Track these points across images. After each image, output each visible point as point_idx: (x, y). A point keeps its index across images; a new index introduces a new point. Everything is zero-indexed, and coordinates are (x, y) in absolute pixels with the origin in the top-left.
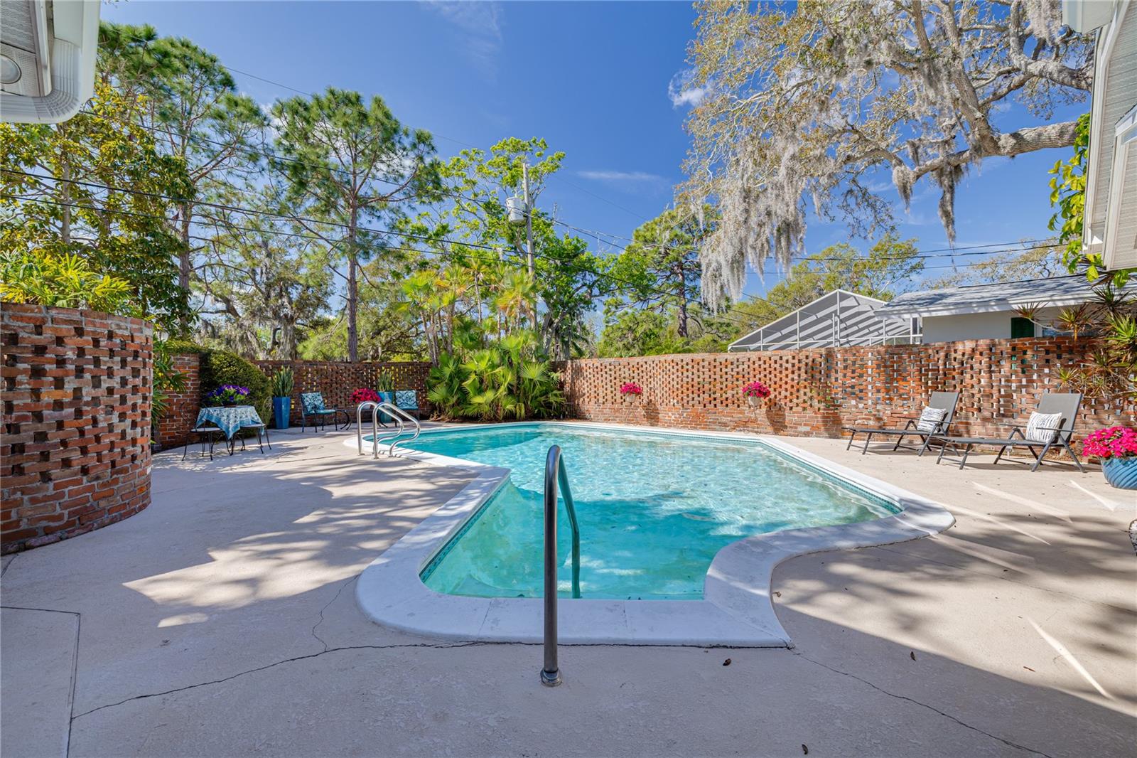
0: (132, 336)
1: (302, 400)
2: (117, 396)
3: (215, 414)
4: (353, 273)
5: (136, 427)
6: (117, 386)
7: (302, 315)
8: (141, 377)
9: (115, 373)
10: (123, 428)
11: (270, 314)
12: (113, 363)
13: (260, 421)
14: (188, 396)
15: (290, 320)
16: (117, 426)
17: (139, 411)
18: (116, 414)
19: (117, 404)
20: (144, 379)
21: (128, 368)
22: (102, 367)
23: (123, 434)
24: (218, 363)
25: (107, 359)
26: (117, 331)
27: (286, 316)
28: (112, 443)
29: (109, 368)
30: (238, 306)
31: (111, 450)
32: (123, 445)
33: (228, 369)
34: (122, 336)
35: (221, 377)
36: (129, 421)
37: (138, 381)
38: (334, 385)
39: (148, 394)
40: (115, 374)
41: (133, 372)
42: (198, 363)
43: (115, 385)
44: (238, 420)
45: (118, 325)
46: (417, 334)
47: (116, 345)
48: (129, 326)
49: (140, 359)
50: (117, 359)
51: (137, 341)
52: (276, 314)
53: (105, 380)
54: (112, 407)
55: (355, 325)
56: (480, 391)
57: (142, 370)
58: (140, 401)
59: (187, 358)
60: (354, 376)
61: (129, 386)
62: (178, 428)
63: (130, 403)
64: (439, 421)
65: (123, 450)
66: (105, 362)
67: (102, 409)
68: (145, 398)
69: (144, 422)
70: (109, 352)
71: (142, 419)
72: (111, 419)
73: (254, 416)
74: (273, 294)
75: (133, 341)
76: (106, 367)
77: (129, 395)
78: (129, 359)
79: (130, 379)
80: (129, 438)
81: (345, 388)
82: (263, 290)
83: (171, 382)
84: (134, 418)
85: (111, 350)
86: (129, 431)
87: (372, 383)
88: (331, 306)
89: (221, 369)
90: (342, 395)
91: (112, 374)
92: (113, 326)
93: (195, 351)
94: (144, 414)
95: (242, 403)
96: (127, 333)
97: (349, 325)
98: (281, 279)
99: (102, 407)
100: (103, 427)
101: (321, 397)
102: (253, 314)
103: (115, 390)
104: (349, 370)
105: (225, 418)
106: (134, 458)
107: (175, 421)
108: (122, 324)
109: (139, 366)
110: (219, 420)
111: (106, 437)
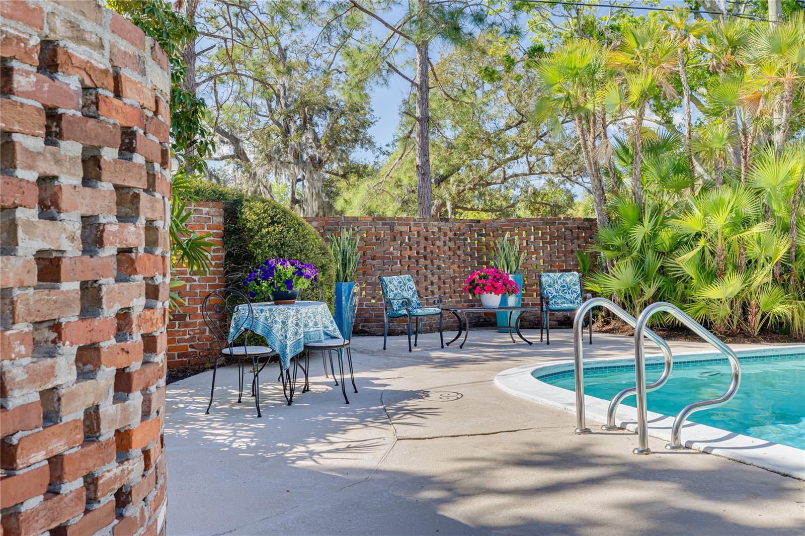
0: (117, 78)
1: (384, 288)
2: (70, 287)
3: (262, 319)
4: (424, 75)
5: (129, 390)
6: (72, 249)
7: (333, 156)
8: (141, 222)
9: (65, 200)
10: (90, 401)
11: (290, 158)
12: (58, 161)
13: (338, 333)
14: (208, 280)
15: (317, 164)
16: (73, 396)
17: (137, 337)
18: (69, 351)
19: (70, 317)
20: (150, 226)
21: (106, 186)
22: (20, 173)
23: (92, 417)
24: (254, 217)
25: (36, 144)
26: (73, 48)
27: (312, 158)
28: (56, 462)
29: (46, 181)
30: (248, 148)
31: (52, 491)
32: (89, 464)
33: (271, 229)
34: (87, 68)
35: (259, 245)
36: (106, 375)
37: (134, 234)
38: (422, 261)
39: (159, 279)
40: (64, 204)
41: (119, 204)
42: (221, 220)
43: (66, 245)
44: (301, 331)
45: (73, 25)
46: (505, 179)
47: (67, 95)
48: (108, 38)
49: (138, 159)
50: (71, 149)
51: (131, 98)
52: (297, 156)
53: (29, 225)
54: (56, 327)
55: (428, 161)
56: (713, 276)
57: (143, 196)
58: (138, 303)
59: (205, 210)
60: (452, 245)
61: (109, 251)
62: (192, 339)
63: (110, 310)
64: (606, 332)
65: (91, 481)
66: (32, 155)
67: (22, 337)
68: (152, 292)
69: (149, 369)
70: (43, 120)
71: (145, 363)
72: (51, 373)
73: (327, 323)
74: (293, 128)
75: (118, 94)
76: (32, 176)
77: (108, 283)
78: (109, 154)
79: (109, 220)
80: (107, 433)
81: (439, 268)
82: (281, 122)
83: (185, 253)
84: (122, 361)
85: (52, 115)
86: (109, 409)
87: (480, 257)
88: (374, 140)
89: (260, 229)
90: (435, 279)
91: (56, 204)
92: (58, 23)
93: (217, 197)
94: (150, 343)
95: (305, 296)
96: (101, 61)
97: (418, 161)
98: (305, 104)
99: (22, 327)
100: (25, 408)
101: (412, 284)
102: (270, 158)
103: (65, 265)
104: (445, 235)
105: (279, 326)
106: (123, 498)
107: (187, 325)
108: (87, 25)
109: (137, 183)
110: (269, 330)
111: (36, 442)
